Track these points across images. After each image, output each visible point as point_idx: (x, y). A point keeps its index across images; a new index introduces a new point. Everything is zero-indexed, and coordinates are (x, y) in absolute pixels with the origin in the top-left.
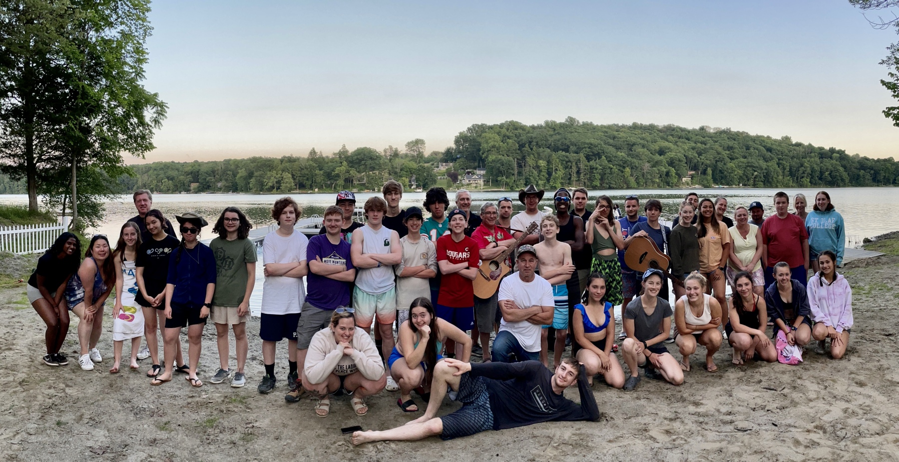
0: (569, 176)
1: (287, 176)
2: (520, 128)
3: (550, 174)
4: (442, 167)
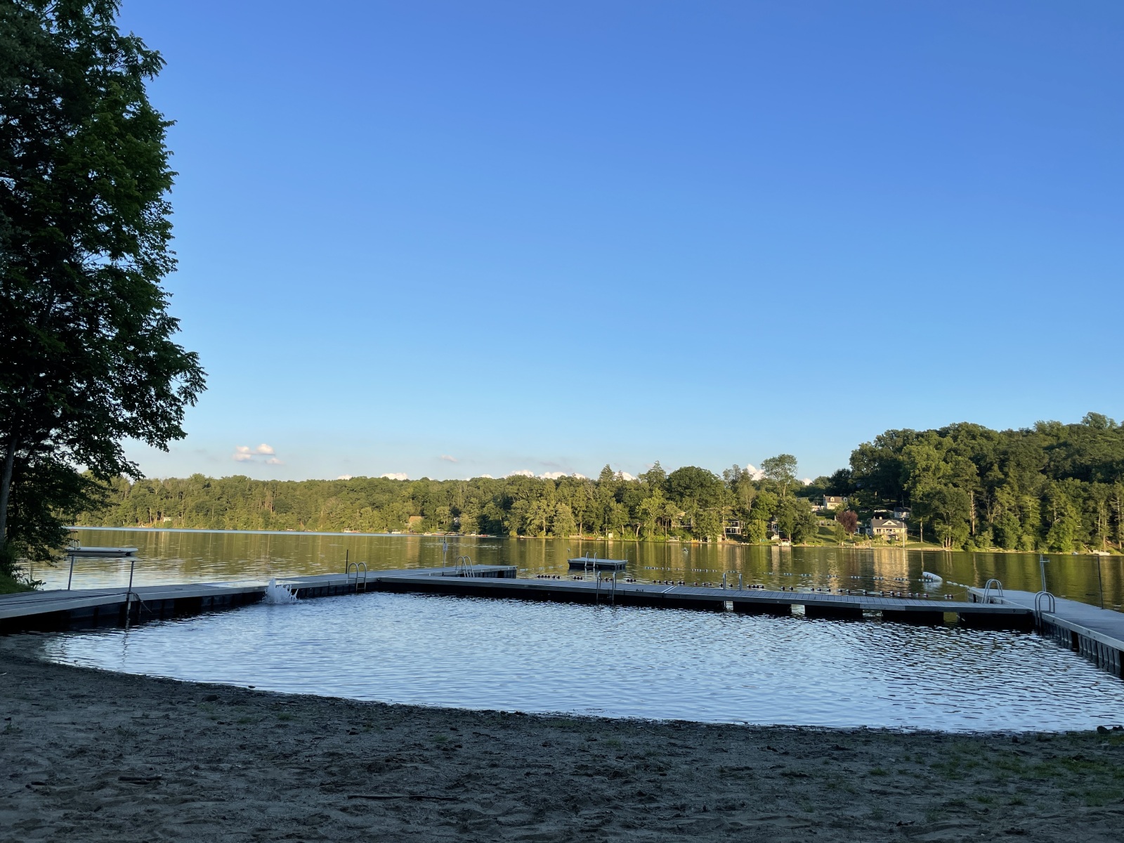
0: (1091, 529)
1: (565, 510)
2: (981, 435)
3: (1046, 523)
4: (828, 504)
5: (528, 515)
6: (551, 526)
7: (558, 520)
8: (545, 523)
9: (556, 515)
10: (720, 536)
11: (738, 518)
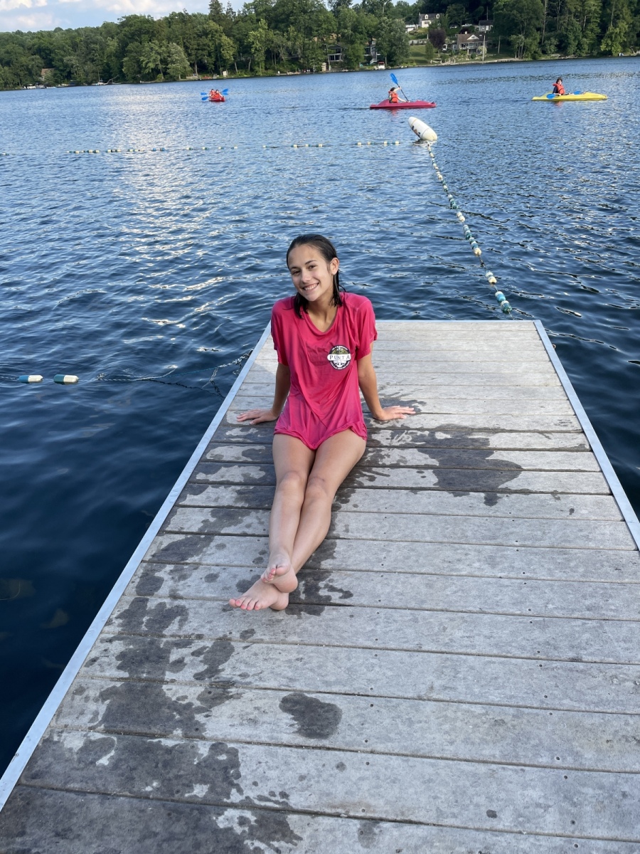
1: (177, 50)
3: (604, 27)
4: (423, 22)
5: (142, 58)
6: (166, 68)
7: (173, 62)
8: (160, 67)
9: (169, 57)
10: (324, 64)
11: (340, 44)
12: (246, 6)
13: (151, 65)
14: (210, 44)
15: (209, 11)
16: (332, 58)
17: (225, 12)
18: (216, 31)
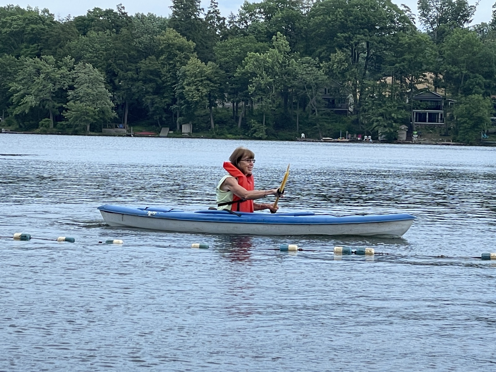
6: (61, 109)
7: (77, 99)
8: (50, 105)
9: (72, 88)
10: (404, 127)
11: (440, 92)
12: (248, 8)
13: (31, 100)
14: (164, 71)
15: (171, 12)
16: (421, 117)
17: (202, 16)
18: (181, 49)
